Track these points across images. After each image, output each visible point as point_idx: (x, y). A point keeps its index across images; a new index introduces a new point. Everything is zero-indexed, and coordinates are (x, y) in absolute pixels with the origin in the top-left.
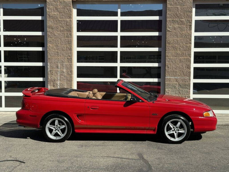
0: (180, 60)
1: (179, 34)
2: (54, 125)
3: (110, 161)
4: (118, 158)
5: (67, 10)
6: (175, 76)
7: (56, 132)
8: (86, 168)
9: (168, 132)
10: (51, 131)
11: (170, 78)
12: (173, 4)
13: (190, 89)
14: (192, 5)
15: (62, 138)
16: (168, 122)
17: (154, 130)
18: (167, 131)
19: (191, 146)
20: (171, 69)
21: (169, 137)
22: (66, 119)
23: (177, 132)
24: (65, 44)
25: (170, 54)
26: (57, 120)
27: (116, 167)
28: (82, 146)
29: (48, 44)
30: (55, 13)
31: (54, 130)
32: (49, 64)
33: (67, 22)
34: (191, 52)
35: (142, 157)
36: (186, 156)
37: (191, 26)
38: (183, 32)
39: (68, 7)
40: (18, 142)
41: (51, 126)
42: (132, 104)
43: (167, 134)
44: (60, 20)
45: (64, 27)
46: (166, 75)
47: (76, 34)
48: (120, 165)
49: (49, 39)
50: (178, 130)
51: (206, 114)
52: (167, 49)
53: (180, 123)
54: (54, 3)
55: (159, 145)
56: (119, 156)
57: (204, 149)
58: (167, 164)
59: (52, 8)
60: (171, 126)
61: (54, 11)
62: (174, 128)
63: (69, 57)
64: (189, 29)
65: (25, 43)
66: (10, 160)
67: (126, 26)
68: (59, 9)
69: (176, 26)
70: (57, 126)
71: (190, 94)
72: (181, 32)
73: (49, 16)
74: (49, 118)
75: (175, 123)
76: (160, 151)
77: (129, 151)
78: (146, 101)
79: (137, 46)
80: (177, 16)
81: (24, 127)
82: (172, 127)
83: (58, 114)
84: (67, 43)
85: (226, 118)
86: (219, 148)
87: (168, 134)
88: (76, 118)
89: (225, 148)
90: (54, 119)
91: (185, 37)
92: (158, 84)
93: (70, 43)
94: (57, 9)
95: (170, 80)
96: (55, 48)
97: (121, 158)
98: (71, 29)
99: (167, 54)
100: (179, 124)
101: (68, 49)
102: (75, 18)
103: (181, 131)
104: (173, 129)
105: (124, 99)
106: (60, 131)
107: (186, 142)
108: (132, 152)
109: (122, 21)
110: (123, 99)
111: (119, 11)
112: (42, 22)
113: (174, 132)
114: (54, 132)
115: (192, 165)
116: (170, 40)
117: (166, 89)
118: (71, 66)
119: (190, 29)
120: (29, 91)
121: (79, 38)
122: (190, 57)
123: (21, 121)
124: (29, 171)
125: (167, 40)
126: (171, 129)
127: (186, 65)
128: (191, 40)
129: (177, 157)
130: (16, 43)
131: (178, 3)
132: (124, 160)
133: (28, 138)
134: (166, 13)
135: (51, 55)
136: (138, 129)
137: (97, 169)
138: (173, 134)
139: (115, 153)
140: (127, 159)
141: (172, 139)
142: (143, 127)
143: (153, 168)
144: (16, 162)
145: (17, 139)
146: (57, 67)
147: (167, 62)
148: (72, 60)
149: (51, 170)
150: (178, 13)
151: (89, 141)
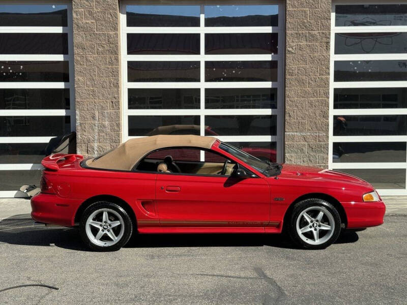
0: (311, 104)
1: (308, 59)
2: (101, 220)
3: (209, 283)
4: (222, 276)
5: (110, 16)
6: (301, 131)
7: (104, 232)
8: (170, 296)
9: (303, 229)
10: (95, 231)
11: (293, 135)
12: (296, 4)
13: (328, 154)
14: (331, 7)
15: (116, 244)
16: (302, 212)
17: (278, 227)
18: (300, 228)
19: (344, 253)
20: (294, 119)
21: (304, 238)
22: (121, 209)
23: (318, 228)
24: (106, 77)
25: (293, 93)
26: (105, 211)
27: (222, 293)
28: (152, 257)
29: (76, 76)
30: (87, 21)
31: (101, 229)
32: (77, 112)
33: (109, 36)
34: (329, 89)
35: (263, 273)
36: (338, 270)
37: (328, 43)
38: (316, 54)
39: (111, 11)
40: (35, 252)
41: (95, 222)
42: (239, 181)
43: (300, 232)
44: (96, 34)
45: (105, 46)
46: (286, 130)
47: (125, 58)
48: (229, 288)
49: (77, 68)
50: (320, 226)
51: (367, 196)
52: (288, 84)
53: (323, 213)
54: (87, 3)
55: (287, 252)
56: (222, 273)
57: (367, 258)
58: (309, 284)
59: (82, 11)
60: (308, 218)
61: (86, 18)
62: (312, 222)
63: (114, 100)
64: (325, 48)
65: (21, 74)
66: (30, 285)
67: (216, 44)
68: (96, 13)
69: (304, 43)
70: (106, 222)
71: (328, 161)
72: (311, 55)
73: (77, 26)
74: (91, 209)
75: (314, 214)
76: (292, 263)
77: (238, 264)
78: (262, 176)
79: (222, 79)
80: (304, 26)
81: (46, 225)
82: (309, 220)
83: (108, 200)
84: (111, 75)
85: (391, 203)
86: (391, 255)
87: (302, 234)
88: (141, 208)
89: (402, 256)
90: (100, 210)
91: (318, 63)
92: (273, 145)
93: (116, 74)
94: (91, 13)
95: (293, 138)
96: (88, 83)
97: (226, 277)
98: (117, 49)
99: (287, 93)
100: (321, 214)
101: (112, 85)
102: (125, 30)
103: (325, 227)
104: (311, 224)
105: (218, 173)
106: (111, 231)
107: (332, 246)
108: (244, 266)
109: (207, 35)
110: (216, 173)
111: (202, 18)
112: (64, 37)
113: (313, 229)
114: (101, 233)
115: (352, 285)
116: (293, 69)
117: (287, 155)
118: (118, 116)
119: (328, 48)
120: (52, 160)
121: (131, 65)
122: (328, 98)
123: (40, 214)
124: (69, 302)
125: (287, 68)
126: (307, 223)
127: (321, 111)
128: (328, 68)
129: (324, 272)
130: (4, 74)
131: (307, 3)
132: (232, 279)
133: (51, 244)
134: (286, 21)
135: (81, 97)
136: (250, 224)
137: (190, 296)
138: (311, 232)
139: (213, 268)
140: (237, 277)
141: (310, 242)
142: (259, 222)
143: (286, 293)
144: (41, 287)
145: (32, 246)
146: (94, 118)
147: (287, 107)
148: (119, 105)
149: (108, 301)
150: (305, 21)
151: (162, 248)
